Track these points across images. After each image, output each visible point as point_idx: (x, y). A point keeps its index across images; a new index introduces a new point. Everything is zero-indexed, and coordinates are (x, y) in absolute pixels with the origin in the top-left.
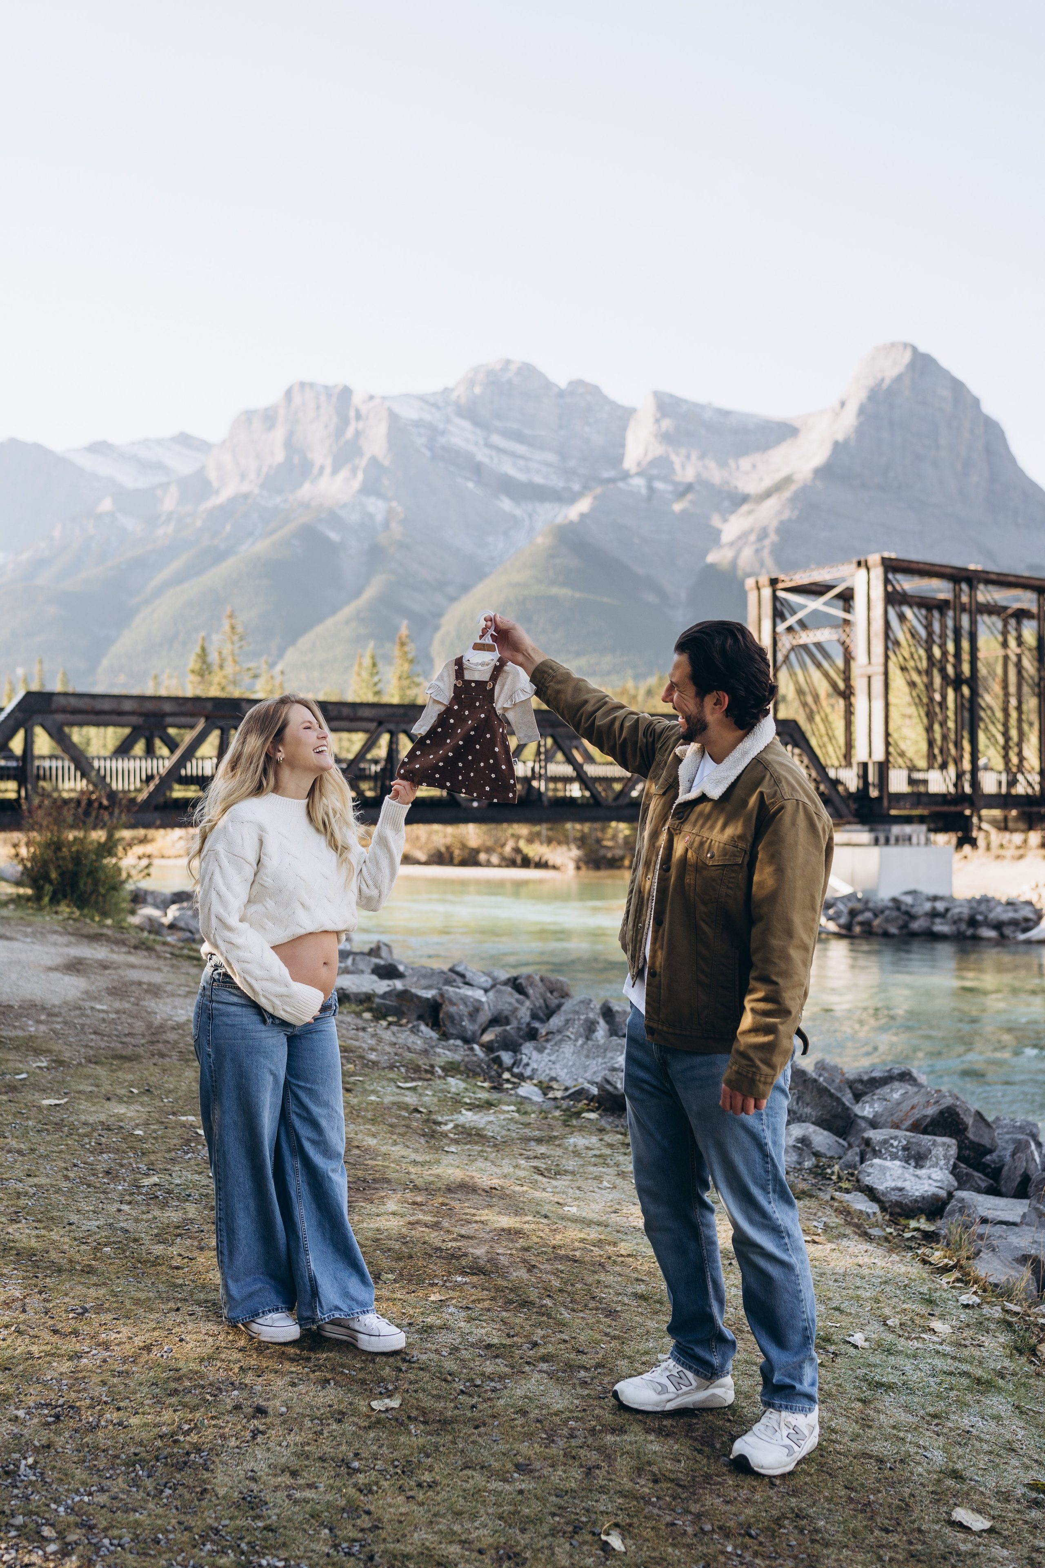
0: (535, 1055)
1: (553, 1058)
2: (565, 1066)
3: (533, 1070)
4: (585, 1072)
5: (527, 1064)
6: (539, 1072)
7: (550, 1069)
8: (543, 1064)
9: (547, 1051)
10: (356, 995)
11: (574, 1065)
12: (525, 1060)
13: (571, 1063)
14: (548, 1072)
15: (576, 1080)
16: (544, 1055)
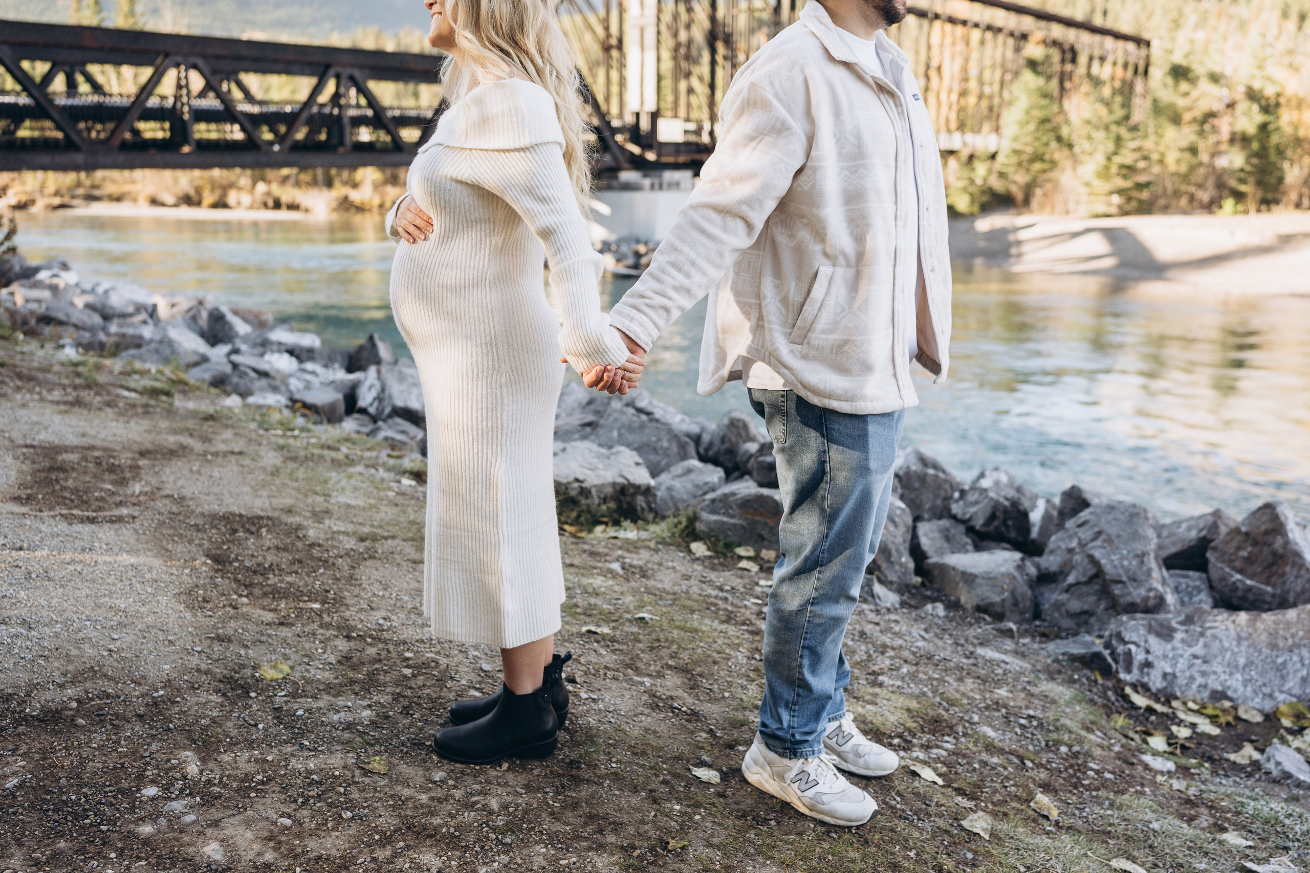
0: (1154, 643)
1: (1198, 649)
2: (1232, 668)
3: (1165, 675)
4: (1283, 678)
5: (1148, 665)
6: (1181, 681)
7: (1204, 674)
8: (1182, 664)
9: (1179, 636)
10: (600, 487)
11: (1249, 664)
12: (1139, 656)
13: (1242, 661)
14: (1200, 680)
15: (1271, 696)
16: (1176, 643)
